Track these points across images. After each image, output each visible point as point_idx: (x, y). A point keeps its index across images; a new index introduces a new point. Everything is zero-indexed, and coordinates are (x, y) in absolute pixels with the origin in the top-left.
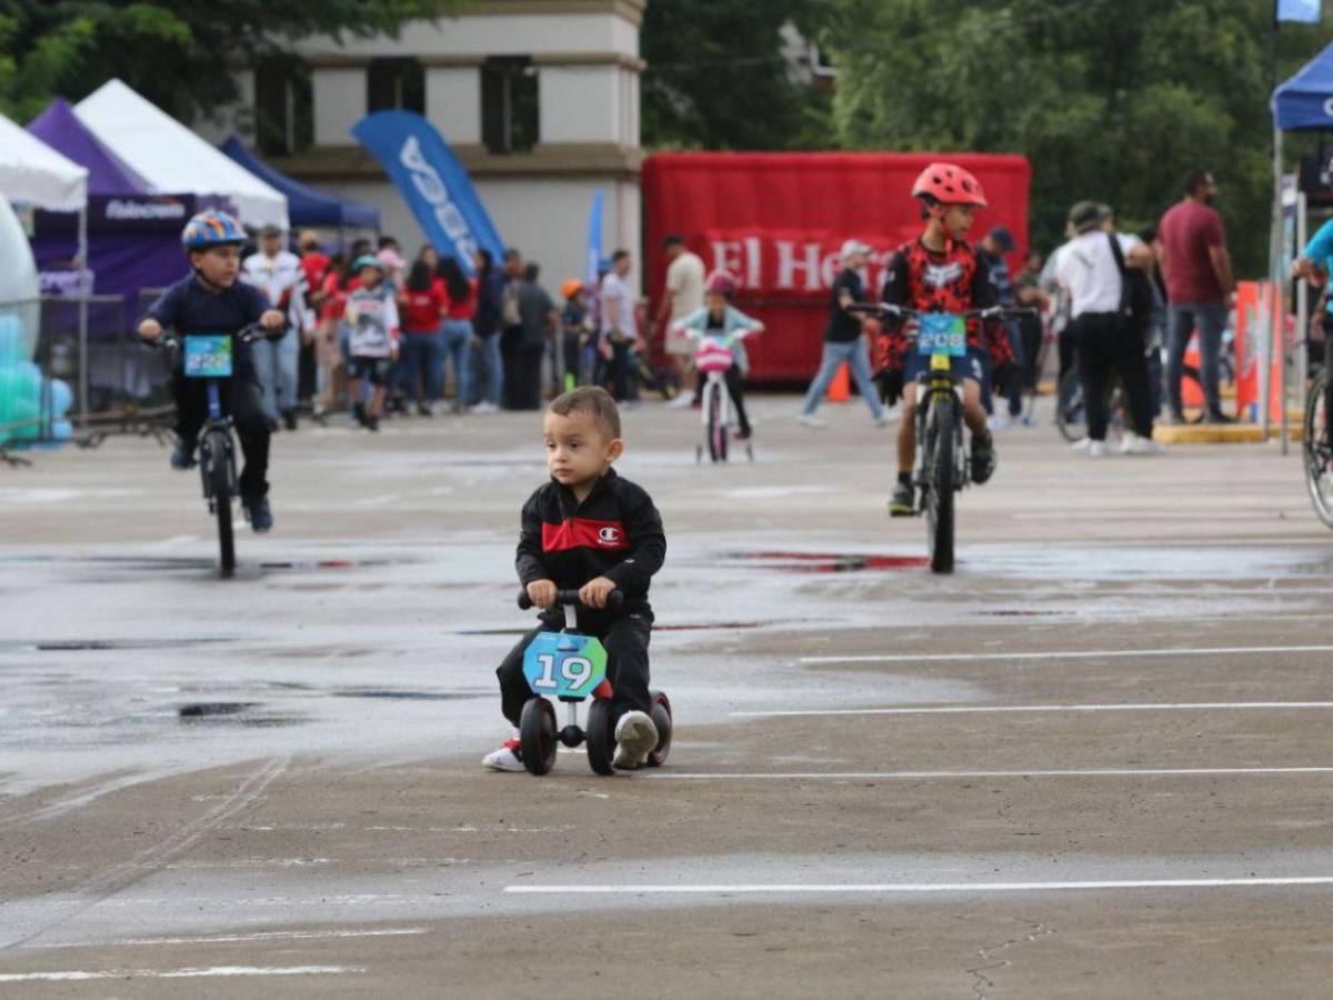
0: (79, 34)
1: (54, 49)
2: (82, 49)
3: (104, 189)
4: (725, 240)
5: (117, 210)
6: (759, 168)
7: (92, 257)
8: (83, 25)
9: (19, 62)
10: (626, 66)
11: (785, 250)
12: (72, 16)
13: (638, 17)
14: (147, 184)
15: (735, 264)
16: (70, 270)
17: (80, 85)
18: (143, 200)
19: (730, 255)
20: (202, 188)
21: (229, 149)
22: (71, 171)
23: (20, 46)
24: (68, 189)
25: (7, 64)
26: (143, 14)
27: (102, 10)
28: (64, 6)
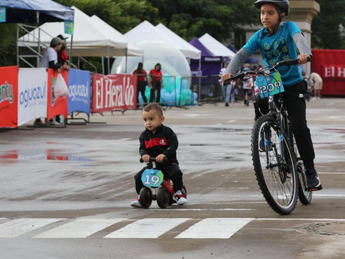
0: (200, 24)
1: (195, 27)
2: (200, 27)
3: (205, 55)
4: (328, 67)
5: (207, 59)
6: (334, 53)
7: (202, 69)
8: (201, 23)
9: (188, 30)
10: (308, 32)
11: (339, 69)
12: (198, 21)
13: (311, 22)
15: (329, 72)
16: (197, 71)
18: (212, 57)
19: (328, 70)
20: (224, 55)
21: (229, 47)
22: (198, 51)
23: (188, 26)
24: (197, 55)
25: (185, 30)
26: (213, 20)
27: (204, 20)
28: (197, 19)
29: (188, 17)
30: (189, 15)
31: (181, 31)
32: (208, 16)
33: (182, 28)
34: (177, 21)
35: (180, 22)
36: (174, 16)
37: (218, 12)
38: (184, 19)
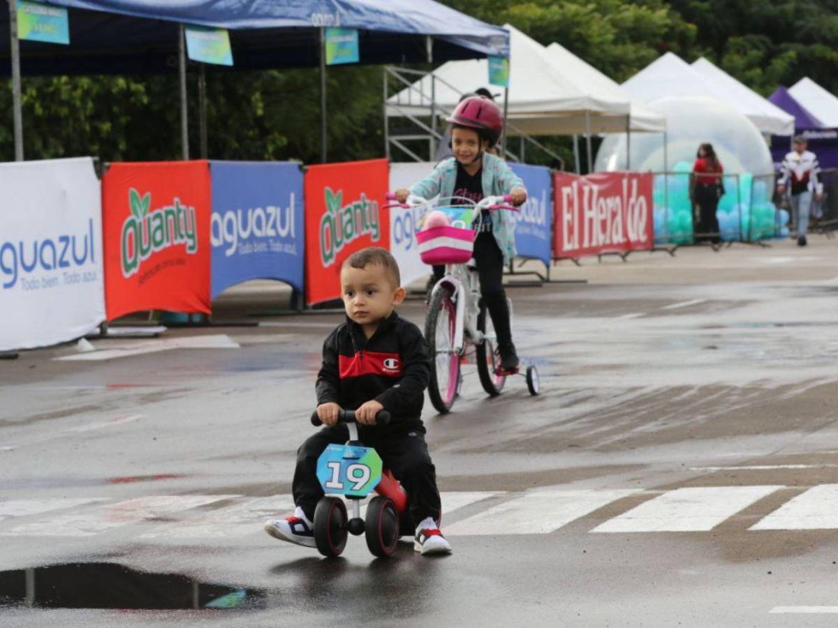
0: (790, 57)
1: (779, 64)
2: (792, 64)
3: (802, 125)
5: (808, 135)
8: (792, 54)
9: (764, 70)
12: (786, 50)
14: (820, 123)
17: (791, 81)
18: (819, 130)
22: (787, 118)
23: (764, 63)
24: (786, 126)
25: (758, 71)
26: (818, 49)
27: (800, 47)
28: (783, 45)
29: (763, 42)
30: (762, 37)
31: (749, 74)
32: (808, 39)
33: (750, 66)
34: (738, 52)
35: (745, 53)
36: (731, 40)
37: (831, 29)
38: (755, 47)
